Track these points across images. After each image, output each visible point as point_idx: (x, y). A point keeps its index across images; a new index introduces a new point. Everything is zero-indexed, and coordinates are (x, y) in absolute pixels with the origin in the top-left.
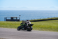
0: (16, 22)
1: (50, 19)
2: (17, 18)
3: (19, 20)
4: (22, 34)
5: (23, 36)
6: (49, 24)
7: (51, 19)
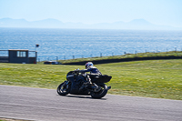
0: (24, 64)
1: (130, 56)
2: (27, 52)
3: (33, 61)
4: (42, 104)
5: (47, 110)
6: (127, 73)
7: (136, 59)
